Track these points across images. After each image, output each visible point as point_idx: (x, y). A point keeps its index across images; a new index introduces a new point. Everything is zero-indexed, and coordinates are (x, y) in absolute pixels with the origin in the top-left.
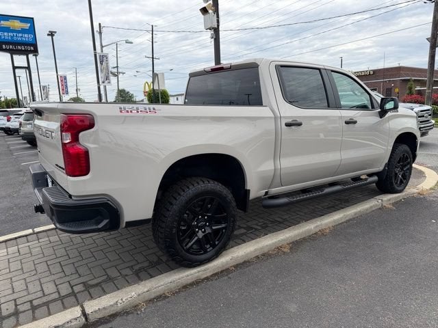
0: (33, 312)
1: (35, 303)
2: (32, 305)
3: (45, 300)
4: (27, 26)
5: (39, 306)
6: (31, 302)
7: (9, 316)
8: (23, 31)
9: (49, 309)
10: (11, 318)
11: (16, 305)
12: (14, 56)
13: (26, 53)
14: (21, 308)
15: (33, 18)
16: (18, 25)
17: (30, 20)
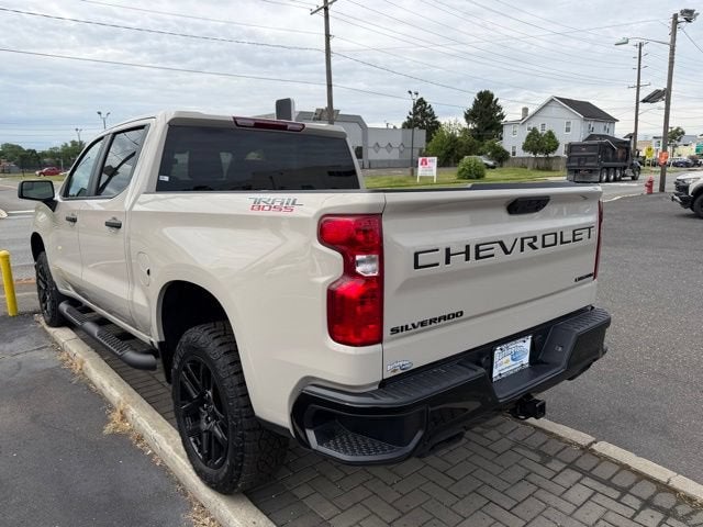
0: (631, 487)
1: (616, 494)
2: (623, 495)
3: (602, 488)
5: (616, 487)
6: (618, 500)
7: (659, 509)
9: (612, 477)
10: (659, 504)
11: (637, 512)
14: (636, 504)
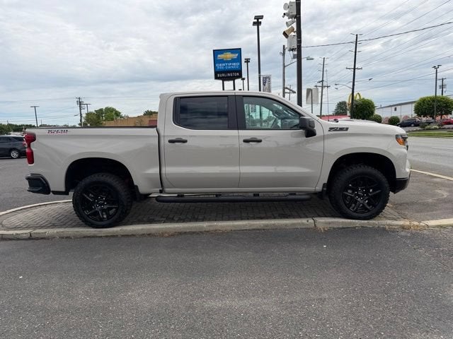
4: (235, 56)
8: (233, 60)
12: (225, 82)
13: (233, 78)
15: (240, 49)
16: (229, 56)
17: (238, 51)
